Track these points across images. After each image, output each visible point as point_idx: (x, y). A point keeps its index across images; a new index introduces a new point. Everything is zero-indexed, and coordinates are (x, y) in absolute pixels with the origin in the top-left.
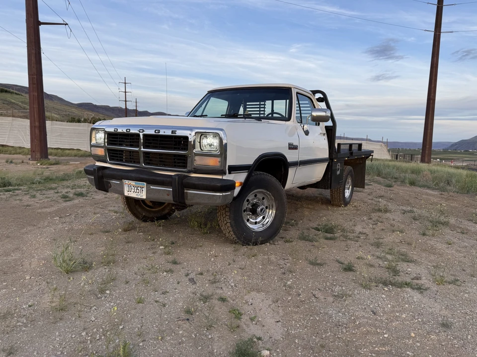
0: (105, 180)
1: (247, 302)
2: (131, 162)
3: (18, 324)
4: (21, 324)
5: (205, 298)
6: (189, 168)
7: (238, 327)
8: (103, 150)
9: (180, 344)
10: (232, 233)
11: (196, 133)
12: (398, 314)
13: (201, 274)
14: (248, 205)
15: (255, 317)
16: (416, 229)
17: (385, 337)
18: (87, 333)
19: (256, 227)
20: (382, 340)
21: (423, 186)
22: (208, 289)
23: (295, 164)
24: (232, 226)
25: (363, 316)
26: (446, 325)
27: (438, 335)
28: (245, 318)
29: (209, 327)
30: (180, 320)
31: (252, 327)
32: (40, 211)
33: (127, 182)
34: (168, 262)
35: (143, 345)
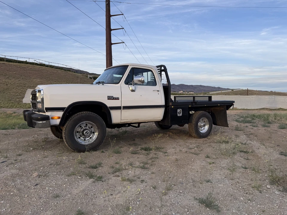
6: (37, 109)
23: (118, 108)
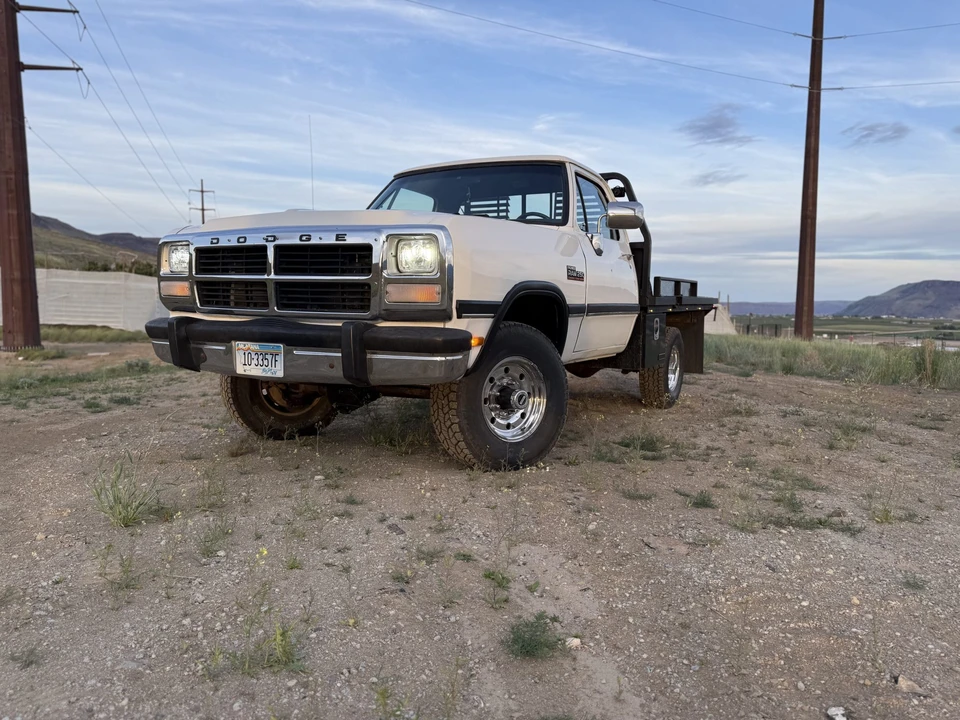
0: (193, 345)
1: (514, 561)
2: (248, 305)
3: (37, 613)
4: (43, 613)
5: (431, 557)
6: (374, 310)
7: (506, 601)
8: (186, 284)
9: (394, 632)
10: (462, 444)
11: (387, 237)
12: (818, 570)
13: (411, 518)
14: (491, 389)
15: (537, 584)
16: (813, 440)
17: (804, 607)
18: (193, 621)
19: (510, 435)
20: (799, 611)
21: (810, 374)
22: (430, 541)
23: (580, 310)
24: (462, 431)
25: (753, 574)
26: (914, 585)
27: (902, 599)
28: (516, 588)
29: (449, 604)
30: (387, 592)
31: (534, 601)
32: (41, 429)
33: (241, 345)
34: (338, 501)
35: (318, 637)
